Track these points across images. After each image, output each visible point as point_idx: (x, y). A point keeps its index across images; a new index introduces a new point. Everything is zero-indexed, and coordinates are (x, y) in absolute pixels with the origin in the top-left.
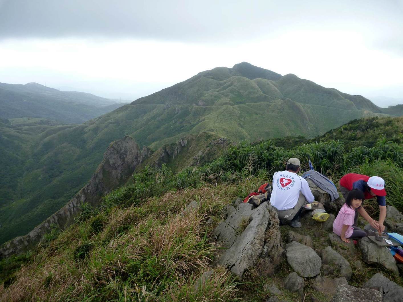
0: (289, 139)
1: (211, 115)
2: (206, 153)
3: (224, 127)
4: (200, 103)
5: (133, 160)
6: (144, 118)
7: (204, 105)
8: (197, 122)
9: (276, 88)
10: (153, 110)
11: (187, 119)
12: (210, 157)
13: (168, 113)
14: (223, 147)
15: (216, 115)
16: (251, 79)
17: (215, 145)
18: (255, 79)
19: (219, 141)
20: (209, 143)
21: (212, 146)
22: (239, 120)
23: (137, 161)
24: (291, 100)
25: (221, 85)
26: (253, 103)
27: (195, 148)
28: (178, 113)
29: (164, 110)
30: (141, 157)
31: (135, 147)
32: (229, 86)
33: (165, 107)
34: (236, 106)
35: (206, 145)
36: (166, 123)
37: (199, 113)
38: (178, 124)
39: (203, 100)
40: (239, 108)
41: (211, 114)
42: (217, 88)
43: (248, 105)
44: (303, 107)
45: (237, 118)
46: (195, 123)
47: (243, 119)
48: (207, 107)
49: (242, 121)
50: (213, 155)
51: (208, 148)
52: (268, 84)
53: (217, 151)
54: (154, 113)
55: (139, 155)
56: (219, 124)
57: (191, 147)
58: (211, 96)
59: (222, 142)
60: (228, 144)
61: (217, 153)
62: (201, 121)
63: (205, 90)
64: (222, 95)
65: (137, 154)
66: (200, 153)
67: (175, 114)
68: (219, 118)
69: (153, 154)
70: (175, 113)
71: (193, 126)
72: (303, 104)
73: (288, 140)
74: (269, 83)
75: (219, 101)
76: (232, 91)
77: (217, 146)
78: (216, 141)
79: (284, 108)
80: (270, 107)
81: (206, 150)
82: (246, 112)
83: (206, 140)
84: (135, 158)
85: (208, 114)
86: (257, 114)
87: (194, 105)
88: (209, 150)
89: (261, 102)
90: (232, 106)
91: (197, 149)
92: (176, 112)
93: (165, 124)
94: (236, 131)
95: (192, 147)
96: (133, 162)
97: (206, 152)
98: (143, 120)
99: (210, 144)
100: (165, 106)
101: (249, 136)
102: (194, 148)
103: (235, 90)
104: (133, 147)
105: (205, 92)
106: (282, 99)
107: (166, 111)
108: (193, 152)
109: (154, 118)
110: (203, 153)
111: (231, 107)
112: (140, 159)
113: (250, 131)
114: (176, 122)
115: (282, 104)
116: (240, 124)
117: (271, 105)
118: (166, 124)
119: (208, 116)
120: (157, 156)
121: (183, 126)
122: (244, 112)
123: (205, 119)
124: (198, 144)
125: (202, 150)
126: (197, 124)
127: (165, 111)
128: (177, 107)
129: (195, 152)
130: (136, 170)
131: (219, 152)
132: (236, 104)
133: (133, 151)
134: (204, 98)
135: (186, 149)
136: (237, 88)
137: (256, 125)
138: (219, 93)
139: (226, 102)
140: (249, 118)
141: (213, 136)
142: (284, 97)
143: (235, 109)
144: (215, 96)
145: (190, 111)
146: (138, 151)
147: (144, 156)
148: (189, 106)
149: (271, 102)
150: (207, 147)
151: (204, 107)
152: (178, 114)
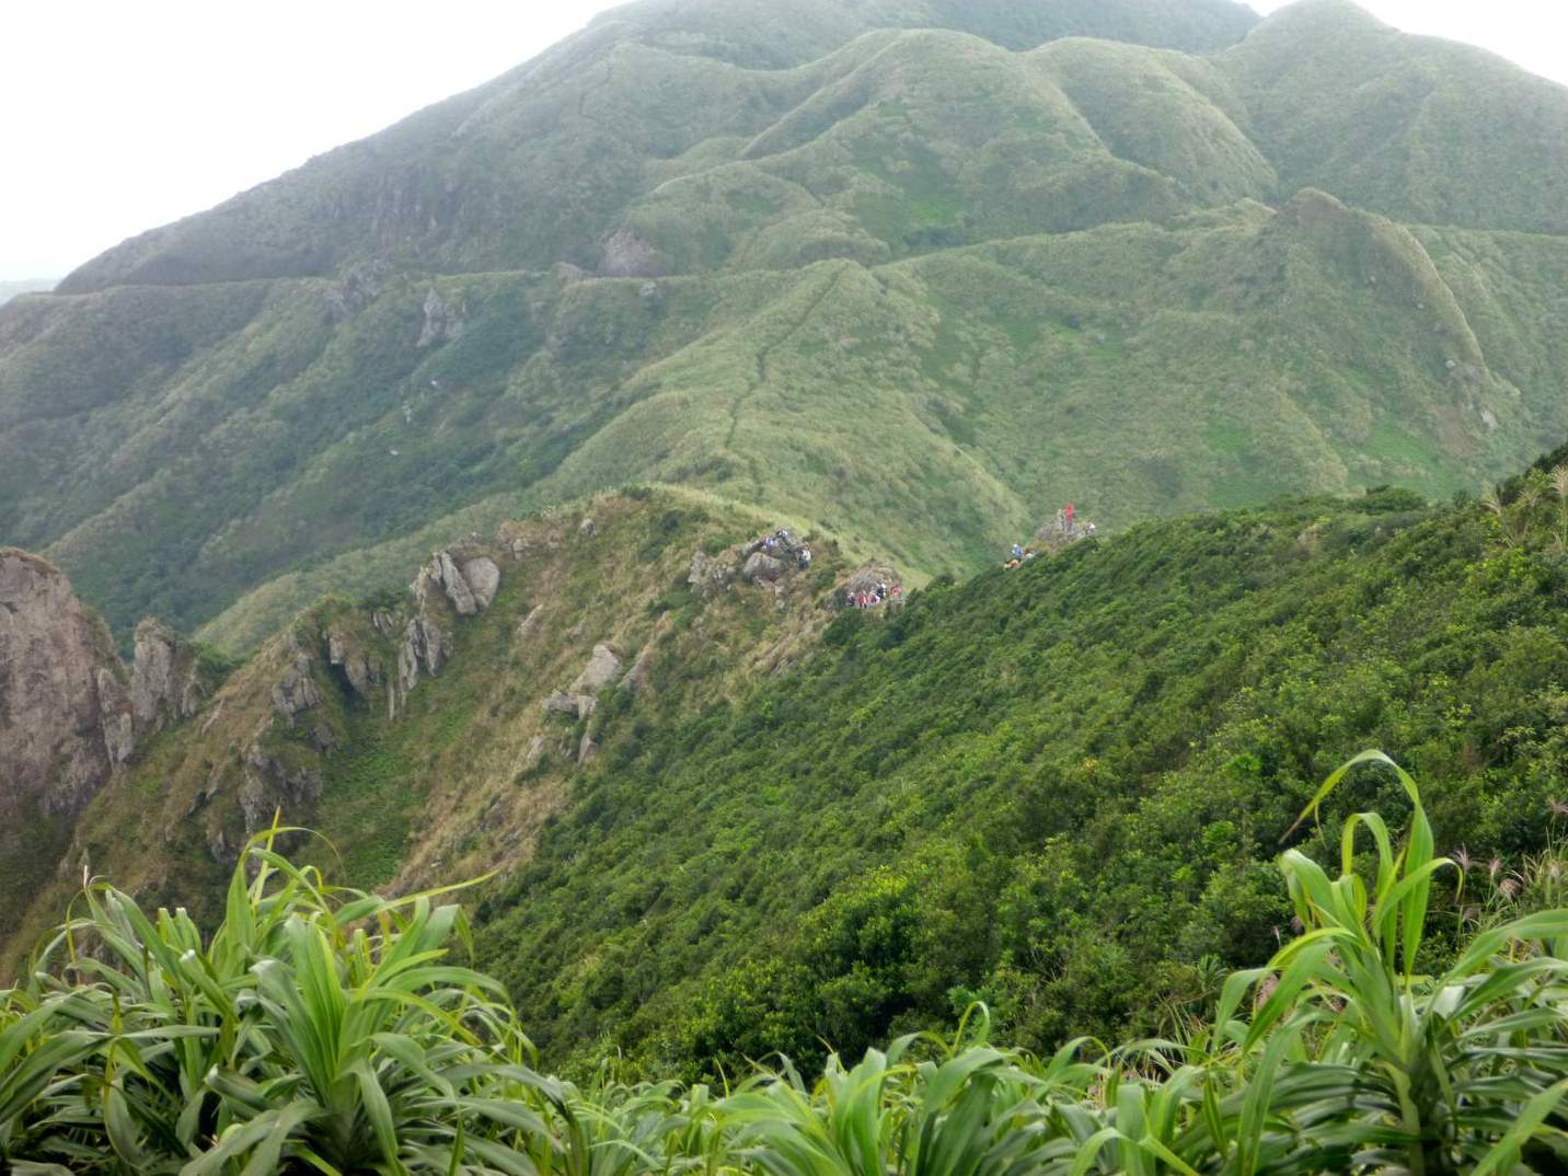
0: (1293, 523)
1: (709, 343)
2: (647, 666)
3: (816, 440)
4: (619, 253)
5: (65, 750)
6: (172, 396)
7: (645, 272)
8: (597, 406)
9: (1218, 114)
10: (242, 327)
11: (515, 385)
12: (681, 696)
13: (360, 341)
14: (781, 604)
15: (749, 347)
16: (1017, 46)
17: (715, 588)
18: (1044, 49)
19: (745, 558)
20: (671, 578)
21: (695, 603)
22: (935, 378)
23: (98, 749)
24: (1333, 199)
25: (778, 101)
26: (1041, 239)
27: (563, 625)
28: (439, 342)
29: (329, 320)
30: (127, 716)
31: (71, 641)
32: (846, 107)
33: (339, 297)
34: (902, 269)
35: (651, 595)
36: (350, 427)
37: (609, 339)
38: (441, 432)
39: (640, 233)
40: (926, 279)
41: (712, 335)
42: (747, 131)
43: (1001, 256)
44: (1434, 249)
45: (916, 359)
46: (585, 415)
47: (961, 370)
48: (674, 280)
49: (955, 383)
50: (701, 676)
51: (667, 621)
52: (1153, 83)
53: (737, 642)
54: (251, 347)
55: (106, 706)
56: (772, 417)
57: (532, 615)
58: (704, 192)
59: (774, 563)
60: (826, 580)
61: (733, 663)
62: (632, 401)
63: (650, 150)
64: (790, 184)
65: (95, 696)
66: (601, 666)
67: (420, 355)
68: (773, 373)
69: (218, 686)
70: (423, 342)
71: (567, 441)
72: (1429, 231)
73: (1289, 530)
74: (1161, 72)
75: (769, 230)
76: (866, 152)
77: (735, 598)
78: (727, 558)
79: (1282, 269)
80: (1175, 263)
81: (645, 641)
82: (984, 310)
83: (651, 553)
84: (79, 734)
85: (682, 343)
86: (1072, 323)
87: (567, 269)
88: (667, 640)
89: (1102, 228)
90: (868, 267)
91: (577, 630)
92: (429, 332)
93: (343, 435)
94: (916, 468)
95: (539, 621)
96: (65, 761)
97: (646, 650)
98: (164, 412)
99: (683, 582)
100: (330, 289)
101: (1015, 504)
102: (560, 624)
103: (893, 136)
104: (58, 642)
105: (653, 163)
106: (1270, 199)
107: (344, 329)
108: (546, 658)
109: (250, 386)
110: (627, 657)
111: (865, 274)
112: (120, 741)
113: (1022, 464)
114: (426, 417)
115: (1264, 232)
116: (940, 410)
117: (1179, 249)
118: (351, 435)
119: (679, 356)
120: (249, 704)
121: (490, 448)
122: (970, 315)
123: (658, 386)
124: (587, 586)
125: (614, 642)
126: (598, 421)
127: (337, 327)
128: (431, 294)
129: (567, 653)
130: (89, 828)
131: (749, 649)
132: (905, 248)
133: (59, 674)
134: (645, 213)
135: (491, 633)
136: (909, 121)
137: (1070, 410)
138: (765, 169)
139: (824, 233)
140: (1011, 361)
141: (706, 519)
142: (1284, 176)
143: (900, 289)
144: (733, 196)
145: (534, 318)
146: (103, 673)
147: (145, 710)
148: (531, 283)
149: (1186, 225)
150: (655, 610)
151: (648, 286)
152: (441, 354)
